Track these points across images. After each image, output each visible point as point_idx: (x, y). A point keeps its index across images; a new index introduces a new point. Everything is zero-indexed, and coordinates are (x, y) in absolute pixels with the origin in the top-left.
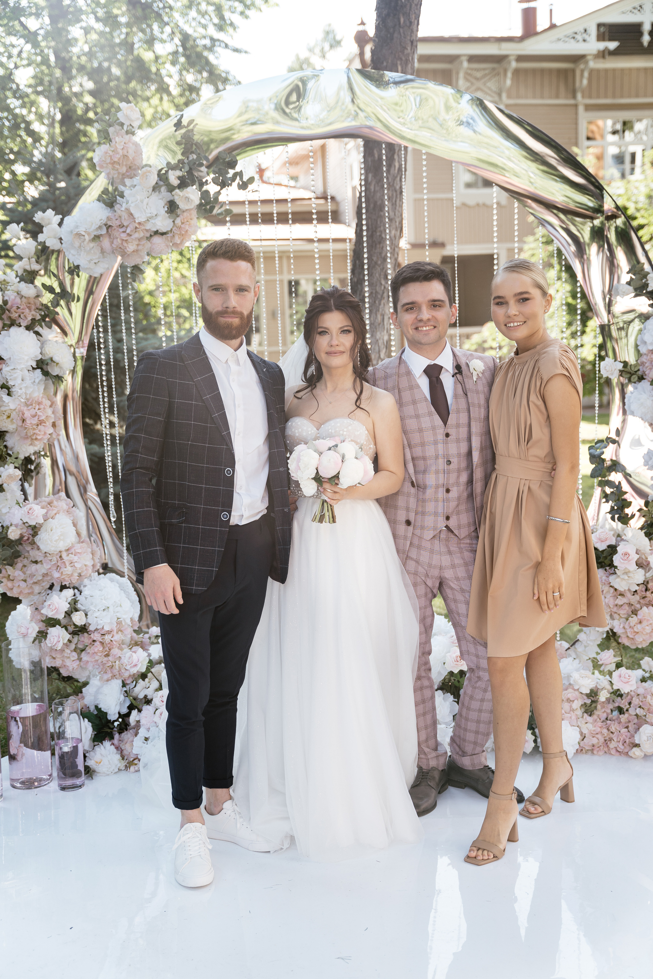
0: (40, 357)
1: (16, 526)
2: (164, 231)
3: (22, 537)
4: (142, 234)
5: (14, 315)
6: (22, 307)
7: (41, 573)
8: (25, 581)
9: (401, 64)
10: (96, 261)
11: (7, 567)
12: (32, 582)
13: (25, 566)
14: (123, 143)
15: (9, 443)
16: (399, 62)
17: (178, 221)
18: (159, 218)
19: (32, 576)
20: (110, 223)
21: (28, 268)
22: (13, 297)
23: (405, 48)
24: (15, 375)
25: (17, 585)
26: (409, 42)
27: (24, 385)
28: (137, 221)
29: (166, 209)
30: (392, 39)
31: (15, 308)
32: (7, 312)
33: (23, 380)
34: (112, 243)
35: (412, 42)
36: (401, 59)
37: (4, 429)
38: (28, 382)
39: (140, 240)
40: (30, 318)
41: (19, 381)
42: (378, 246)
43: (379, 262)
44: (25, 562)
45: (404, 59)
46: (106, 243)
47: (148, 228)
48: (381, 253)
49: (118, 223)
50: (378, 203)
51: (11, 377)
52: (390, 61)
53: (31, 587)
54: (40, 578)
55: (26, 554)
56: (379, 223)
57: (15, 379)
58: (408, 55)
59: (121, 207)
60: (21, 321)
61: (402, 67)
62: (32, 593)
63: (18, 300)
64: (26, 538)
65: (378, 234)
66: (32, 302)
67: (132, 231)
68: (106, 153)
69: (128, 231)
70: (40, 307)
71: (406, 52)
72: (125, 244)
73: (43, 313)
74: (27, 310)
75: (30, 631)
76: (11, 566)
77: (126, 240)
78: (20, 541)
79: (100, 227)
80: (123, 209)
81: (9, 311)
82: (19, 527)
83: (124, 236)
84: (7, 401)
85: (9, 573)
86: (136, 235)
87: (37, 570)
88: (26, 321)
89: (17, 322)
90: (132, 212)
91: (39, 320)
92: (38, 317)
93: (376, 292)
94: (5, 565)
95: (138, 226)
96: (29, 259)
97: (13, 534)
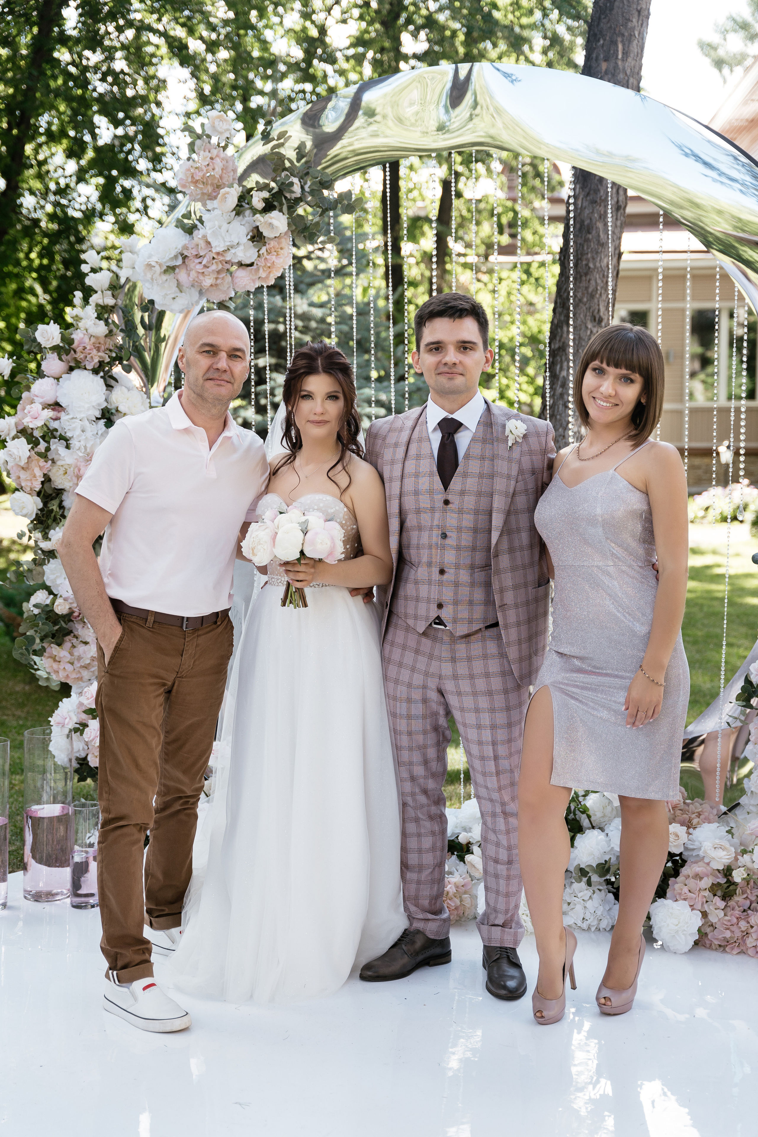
0: (104, 405)
1: (65, 599)
2: (248, 262)
3: (71, 612)
4: (220, 267)
5: (80, 356)
6: (88, 348)
7: (89, 656)
8: (72, 664)
9: (622, 41)
10: (173, 296)
11: (52, 645)
12: (79, 665)
13: (74, 646)
14: (208, 159)
15: (65, 504)
16: (619, 39)
17: (263, 250)
18: (241, 247)
19: (79, 658)
20: (186, 253)
21: (101, 302)
22: (81, 335)
23: (629, 20)
24: (74, 425)
25: (62, 668)
26: (634, 12)
27: (84, 437)
28: (214, 251)
29: (249, 237)
30: (612, 9)
31: (80, 349)
32: (72, 352)
33: (83, 431)
34: (189, 275)
35: (639, 12)
36: (623, 35)
37: (60, 487)
38: (89, 434)
39: (219, 272)
40: (96, 360)
41: (78, 432)
42: (584, 278)
43: (585, 300)
44: (74, 641)
45: (626, 34)
46: (182, 275)
47: (228, 259)
48: (587, 288)
49: (195, 253)
50: (586, 223)
51: (70, 427)
52: (608, 38)
53: (79, 672)
54: (88, 662)
55: (76, 633)
56: (585, 248)
57: (74, 429)
58: (633, 29)
59: (198, 234)
60: (87, 363)
61: (624, 45)
62: (80, 679)
63: (87, 339)
64: (76, 614)
65: (584, 263)
66: (102, 342)
67: (208, 262)
68: (189, 170)
69: (204, 262)
70: (112, 348)
71: (630, 25)
72: (201, 278)
73: (114, 355)
74: (95, 352)
75: (67, 721)
76: (59, 645)
77: (203, 273)
78: (68, 617)
79: (176, 257)
80: (200, 236)
81: (75, 352)
82: (70, 601)
83: (199, 267)
84: (63, 455)
85: (55, 653)
86: (214, 267)
87: (85, 652)
88: (93, 364)
89: (83, 364)
90: (209, 240)
91: (108, 363)
92: (107, 360)
93: (580, 338)
94: (52, 643)
95: (215, 256)
96: (102, 292)
97: (59, 608)
